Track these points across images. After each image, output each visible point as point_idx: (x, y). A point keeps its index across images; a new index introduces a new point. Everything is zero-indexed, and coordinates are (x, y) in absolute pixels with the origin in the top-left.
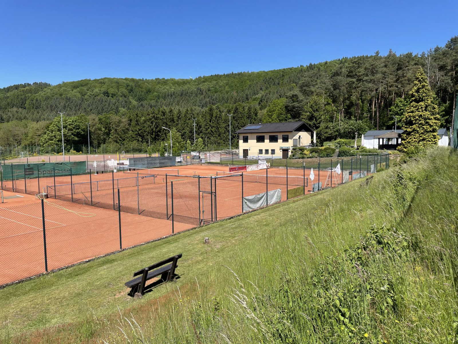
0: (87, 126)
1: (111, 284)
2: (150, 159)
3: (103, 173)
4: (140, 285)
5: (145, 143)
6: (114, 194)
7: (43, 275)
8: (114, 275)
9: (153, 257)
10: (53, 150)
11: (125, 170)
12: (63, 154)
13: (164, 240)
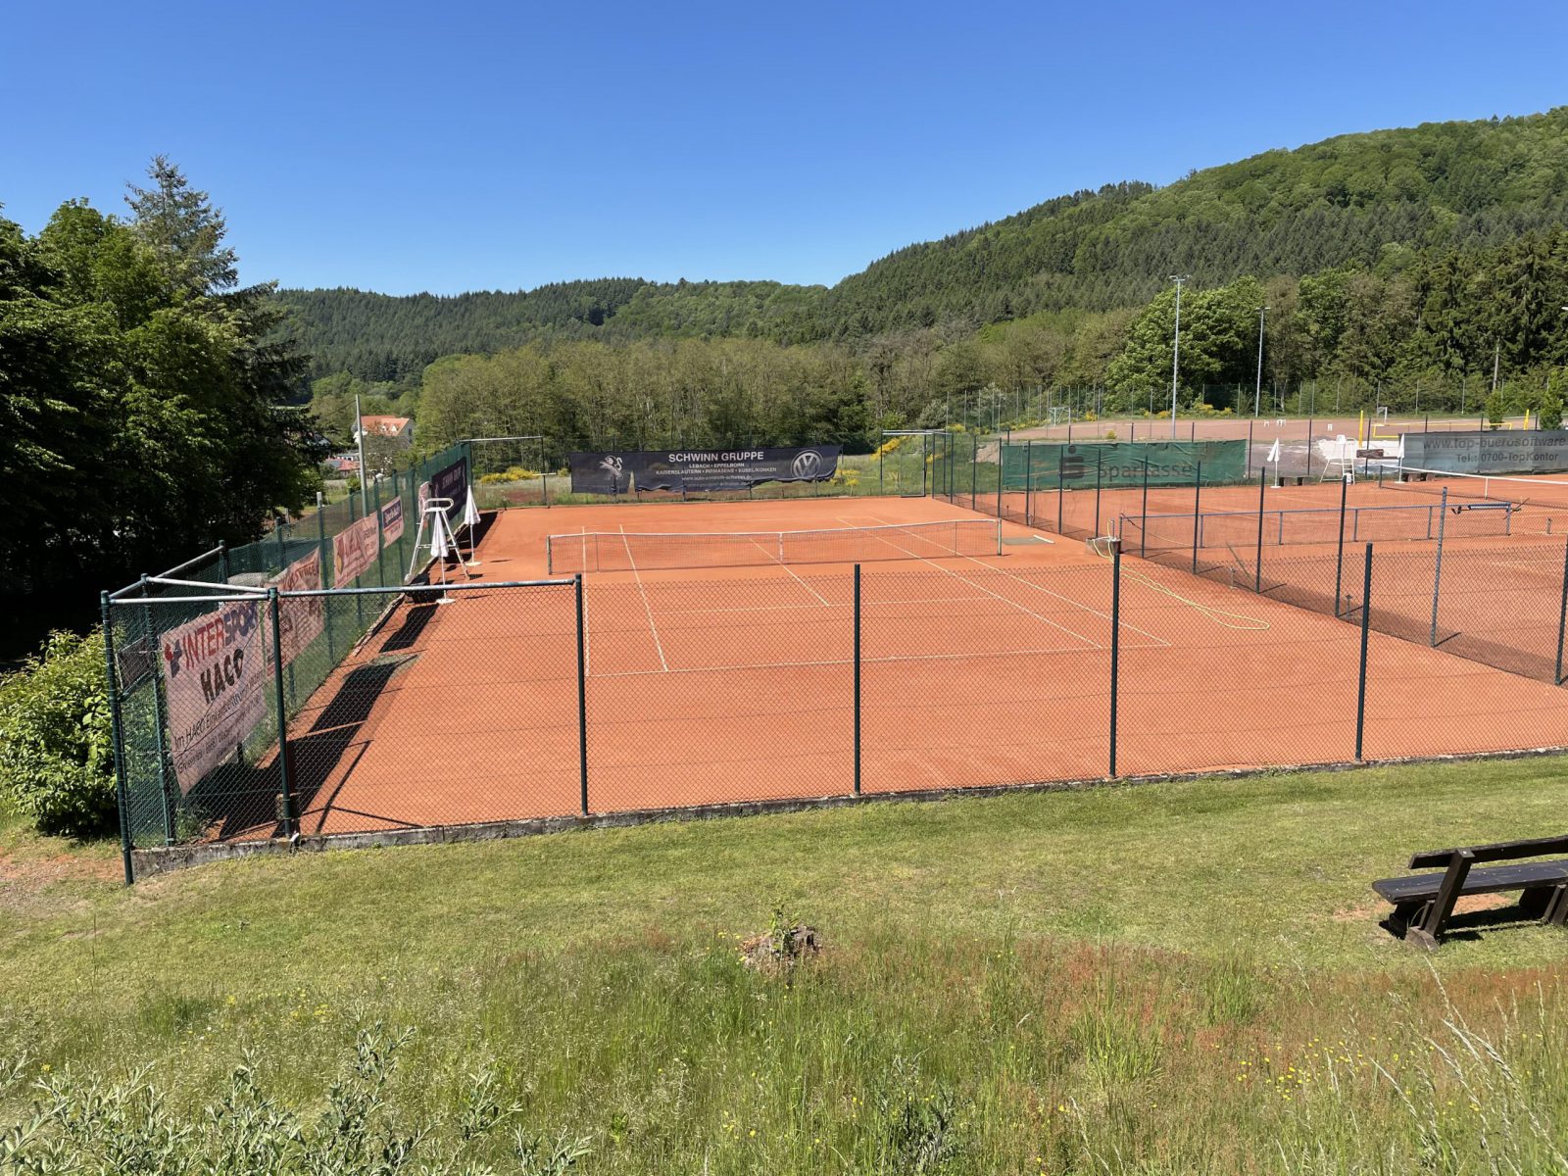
0: (1258, 320)
1: (1319, 871)
2: (1492, 439)
3: (1300, 484)
4: (1432, 905)
5: (1479, 375)
6: (1340, 560)
7: (1102, 784)
8: (1329, 841)
9: (1487, 817)
10: (1142, 405)
11: (1387, 478)
12: (1170, 417)
13: (1536, 761)
